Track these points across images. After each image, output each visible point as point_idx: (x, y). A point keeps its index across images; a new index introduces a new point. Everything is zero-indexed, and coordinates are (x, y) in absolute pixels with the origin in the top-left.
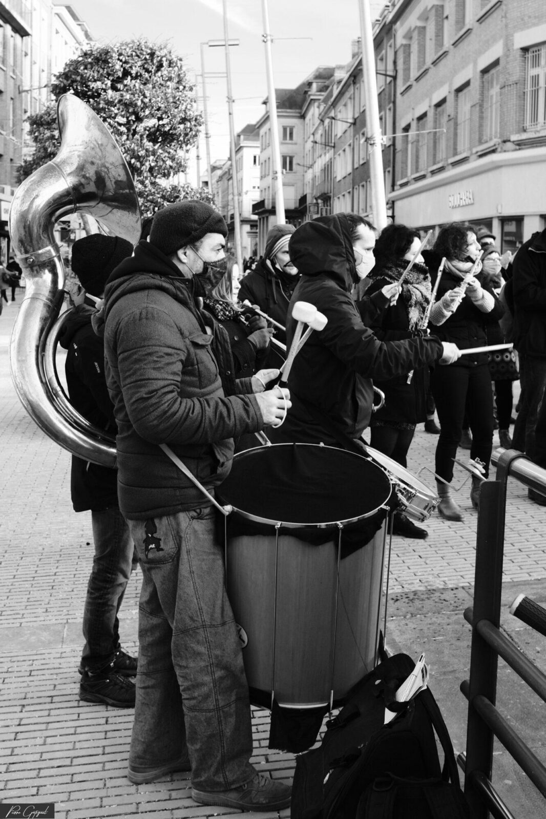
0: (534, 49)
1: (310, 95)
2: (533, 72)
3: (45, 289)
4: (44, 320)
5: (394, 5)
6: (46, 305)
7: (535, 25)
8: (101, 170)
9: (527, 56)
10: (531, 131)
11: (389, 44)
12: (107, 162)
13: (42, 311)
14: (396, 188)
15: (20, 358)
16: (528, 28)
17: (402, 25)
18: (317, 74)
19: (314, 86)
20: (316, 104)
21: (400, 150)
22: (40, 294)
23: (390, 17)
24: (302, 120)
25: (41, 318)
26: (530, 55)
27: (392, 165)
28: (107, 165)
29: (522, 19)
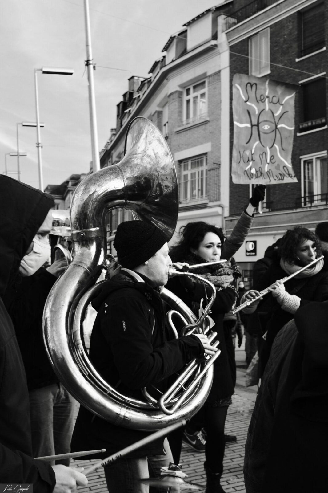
0: (185, 161)
1: (68, 188)
2: (184, 173)
3: (88, 260)
4: (81, 283)
5: (111, 141)
6: (86, 272)
7: (185, 149)
8: (153, 174)
9: (181, 164)
10: (184, 203)
11: (109, 161)
12: (159, 167)
13: (81, 276)
14: (112, 234)
15: (53, 309)
16: (182, 150)
17: (115, 151)
18: (72, 177)
19: (70, 183)
20: (71, 192)
21: (114, 215)
22: (83, 263)
23: (110, 147)
24: (63, 201)
25: (79, 281)
26: (183, 164)
27: (110, 222)
28: (158, 169)
29: (179, 146)
